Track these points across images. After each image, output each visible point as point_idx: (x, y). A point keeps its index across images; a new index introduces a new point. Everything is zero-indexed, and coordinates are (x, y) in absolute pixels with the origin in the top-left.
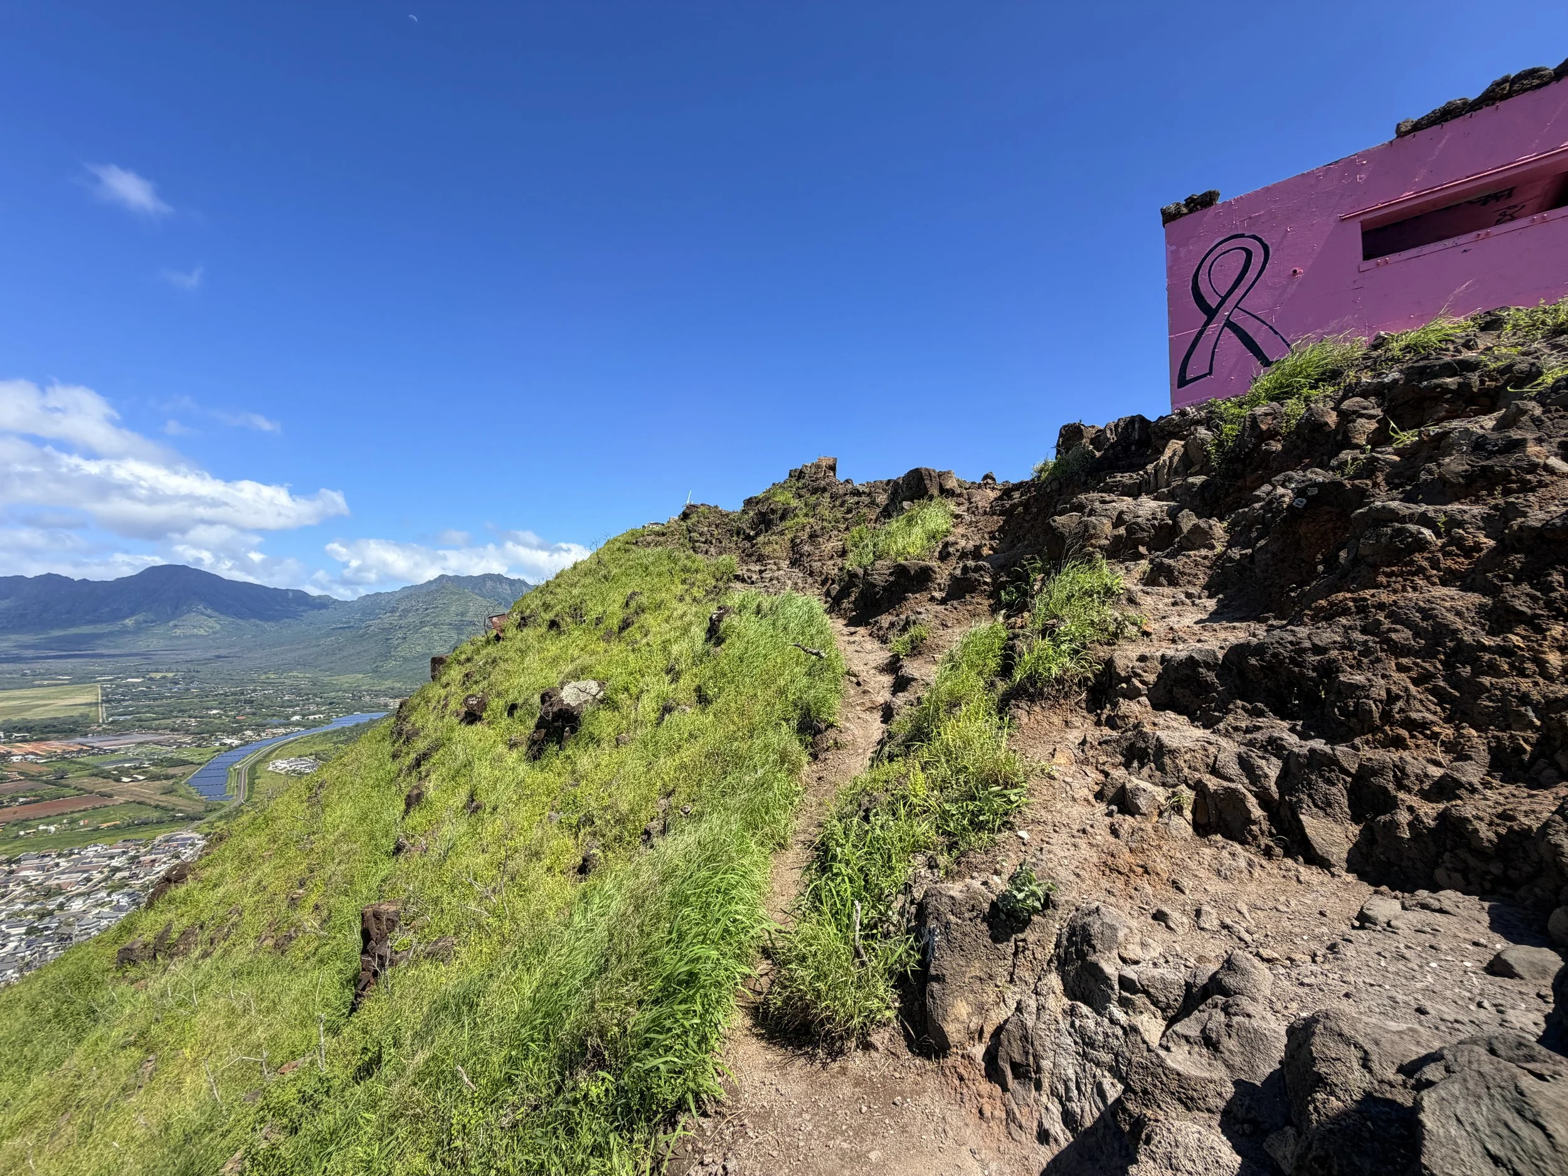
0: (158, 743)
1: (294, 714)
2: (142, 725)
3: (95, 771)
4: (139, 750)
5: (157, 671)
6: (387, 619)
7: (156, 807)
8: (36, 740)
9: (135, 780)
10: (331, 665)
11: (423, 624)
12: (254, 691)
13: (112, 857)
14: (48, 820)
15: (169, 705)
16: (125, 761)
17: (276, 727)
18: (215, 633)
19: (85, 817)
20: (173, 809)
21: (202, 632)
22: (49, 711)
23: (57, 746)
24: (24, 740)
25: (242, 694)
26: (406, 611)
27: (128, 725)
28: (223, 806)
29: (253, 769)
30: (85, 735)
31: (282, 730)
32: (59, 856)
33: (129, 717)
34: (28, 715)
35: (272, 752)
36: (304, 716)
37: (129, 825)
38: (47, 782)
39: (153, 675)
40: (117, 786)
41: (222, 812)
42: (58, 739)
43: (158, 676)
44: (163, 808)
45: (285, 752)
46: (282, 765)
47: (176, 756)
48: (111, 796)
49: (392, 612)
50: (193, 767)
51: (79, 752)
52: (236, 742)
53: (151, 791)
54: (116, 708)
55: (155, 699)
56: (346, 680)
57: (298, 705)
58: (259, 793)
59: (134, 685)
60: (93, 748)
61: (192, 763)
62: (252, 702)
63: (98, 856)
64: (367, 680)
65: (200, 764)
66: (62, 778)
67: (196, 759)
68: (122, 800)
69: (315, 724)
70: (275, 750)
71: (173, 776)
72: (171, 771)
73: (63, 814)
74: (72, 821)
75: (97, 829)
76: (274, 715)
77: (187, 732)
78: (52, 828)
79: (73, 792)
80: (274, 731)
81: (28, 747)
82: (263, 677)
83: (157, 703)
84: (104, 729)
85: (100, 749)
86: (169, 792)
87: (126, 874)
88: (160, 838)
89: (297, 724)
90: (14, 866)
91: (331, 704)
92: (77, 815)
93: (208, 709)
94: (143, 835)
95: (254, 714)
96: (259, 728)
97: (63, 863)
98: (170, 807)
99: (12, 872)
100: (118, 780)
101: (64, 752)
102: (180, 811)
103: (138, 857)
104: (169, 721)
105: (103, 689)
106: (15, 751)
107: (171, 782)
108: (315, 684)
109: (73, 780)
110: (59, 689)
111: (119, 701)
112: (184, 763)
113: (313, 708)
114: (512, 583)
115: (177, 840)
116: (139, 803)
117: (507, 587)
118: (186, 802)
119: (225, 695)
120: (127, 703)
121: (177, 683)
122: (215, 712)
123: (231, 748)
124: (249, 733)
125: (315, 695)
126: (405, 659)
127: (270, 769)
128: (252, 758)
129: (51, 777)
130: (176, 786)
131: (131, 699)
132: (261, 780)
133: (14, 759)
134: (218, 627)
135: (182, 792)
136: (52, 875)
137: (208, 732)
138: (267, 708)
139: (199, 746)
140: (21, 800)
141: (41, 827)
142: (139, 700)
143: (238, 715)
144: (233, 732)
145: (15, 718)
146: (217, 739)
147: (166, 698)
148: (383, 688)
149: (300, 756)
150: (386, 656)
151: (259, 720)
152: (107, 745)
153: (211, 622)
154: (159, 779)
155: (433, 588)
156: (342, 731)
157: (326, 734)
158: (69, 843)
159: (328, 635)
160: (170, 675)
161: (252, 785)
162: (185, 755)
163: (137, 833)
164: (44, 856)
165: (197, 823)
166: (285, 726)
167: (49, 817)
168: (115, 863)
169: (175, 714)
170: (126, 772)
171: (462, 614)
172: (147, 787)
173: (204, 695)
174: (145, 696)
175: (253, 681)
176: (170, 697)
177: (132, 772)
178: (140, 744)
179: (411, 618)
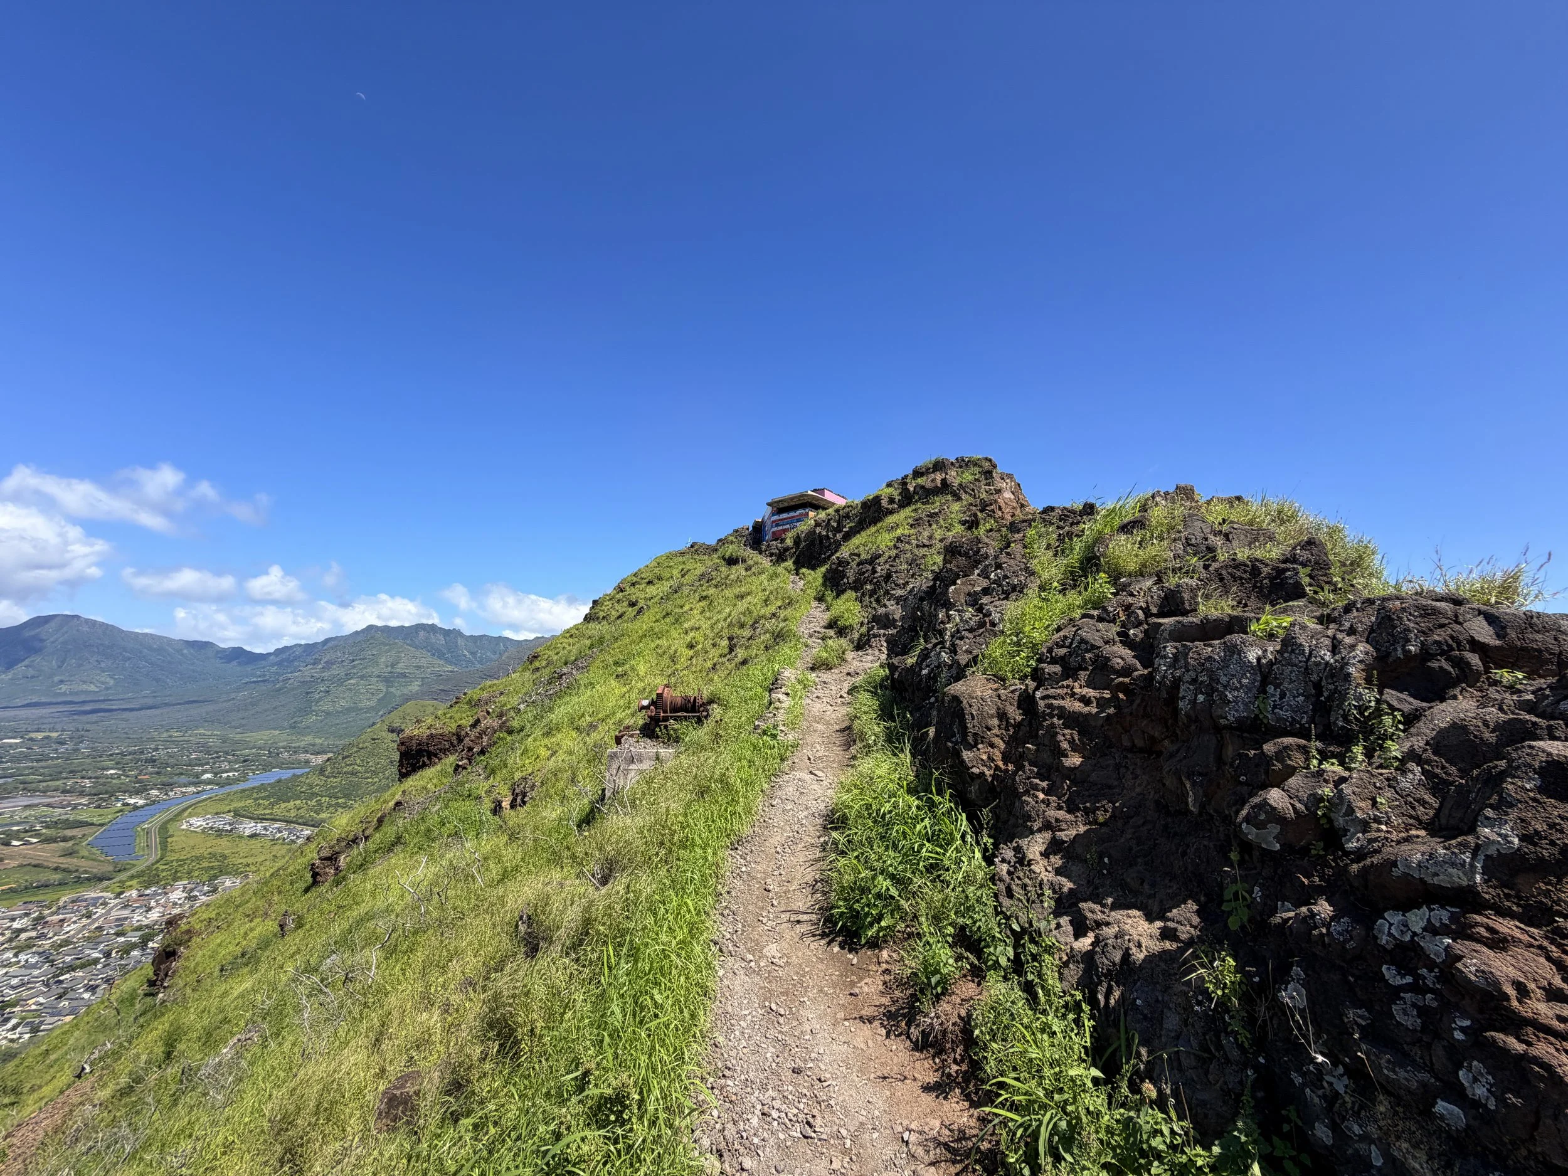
0: (48, 805)
1: (205, 772)
2: (27, 788)
4: (27, 813)
5: (38, 731)
6: (308, 672)
7: (56, 869)
9: (27, 843)
10: (244, 722)
11: (348, 676)
12: (156, 749)
13: (13, 920)
15: (56, 766)
16: (12, 824)
17: (185, 786)
18: (104, 690)
20: (77, 871)
21: (93, 688)
25: (142, 753)
26: (329, 664)
27: (9, 787)
28: (134, 865)
29: (163, 828)
31: (192, 789)
33: (10, 780)
35: (184, 810)
36: (216, 774)
37: (26, 888)
39: (33, 735)
40: (7, 850)
41: (133, 872)
43: (40, 736)
44: (64, 870)
45: (199, 810)
46: (198, 822)
47: (72, 818)
49: (314, 664)
50: (95, 829)
52: (141, 802)
53: (49, 854)
55: (38, 761)
56: (260, 737)
57: (208, 763)
58: (173, 851)
59: (11, 746)
61: (92, 824)
62: (154, 761)
64: (285, 737)
65: (102, 825)
67: (95, 820)
68: (15, 863)
69: (229, 782)
70: (187, 808)
71: (71, 838)
72: (69, 833)
76: (182, 774)
77: (82, 794)
80: (184, 790)
82: (165, 735)
83: (42, 764)
86: (70, 853)
87: (34, 934)
88: (64, 899)
89: (209, 782)
91: (245, 761)
93: (104, 769)
94: (46, 896)
95: (158, 773)
96: (166, 787)
98: (72, 868)
100: (8, 844)
102: (86, 872)
103: (44, 918)
104: (58, 783)
107: (70, 844)
108: (224, 742)
112: (83, 824)
113: (225, 765)
114: (447, 633)
115: (86, 900)
116: (35, 866)
117: (441, 638)
118: (90, 863)
119: (122, 754)
120: (5, 765)
121: (62, 743)
122: (112, 772)
123: (136, 808)
124: (154, 792)
125: (227, 753)
126: (328, 714)
127: (184, 827)
128: (160, 818)
130: (76, 848)
132: (174, 839)
134: (112, 682)
135: (84, 853)
137: (106, 793)
138: (172, 767)
139: (99, 807)
142: (19, 761)
143: (140, 774)
144: (137, 792)
146: (118, 800)
147: (52, 758)
148: (302, 744)
149: (217, 814)
150: (306, 711)
151: (165, 779)
153: (105, 677)
154: (55, 841)
155: (359, 638)
156: (263, 788)
157: (243, 791)
159: (238, 689)
160: (54, 735)
161: (164, 845)
162: (82, 817)
163: (37, 895)
165: (105, 883)
166: (195, 784)
168: (16, 925)
169: (64, 775)
170: (16, 836)
171: (393, 666)
172: (42, 850)
173: (97, 755)
174: (26, 757)
175: (153, 739)
176: (57, 758)
177: (22, 835)
178: (26, 807)
179: (335, 671)
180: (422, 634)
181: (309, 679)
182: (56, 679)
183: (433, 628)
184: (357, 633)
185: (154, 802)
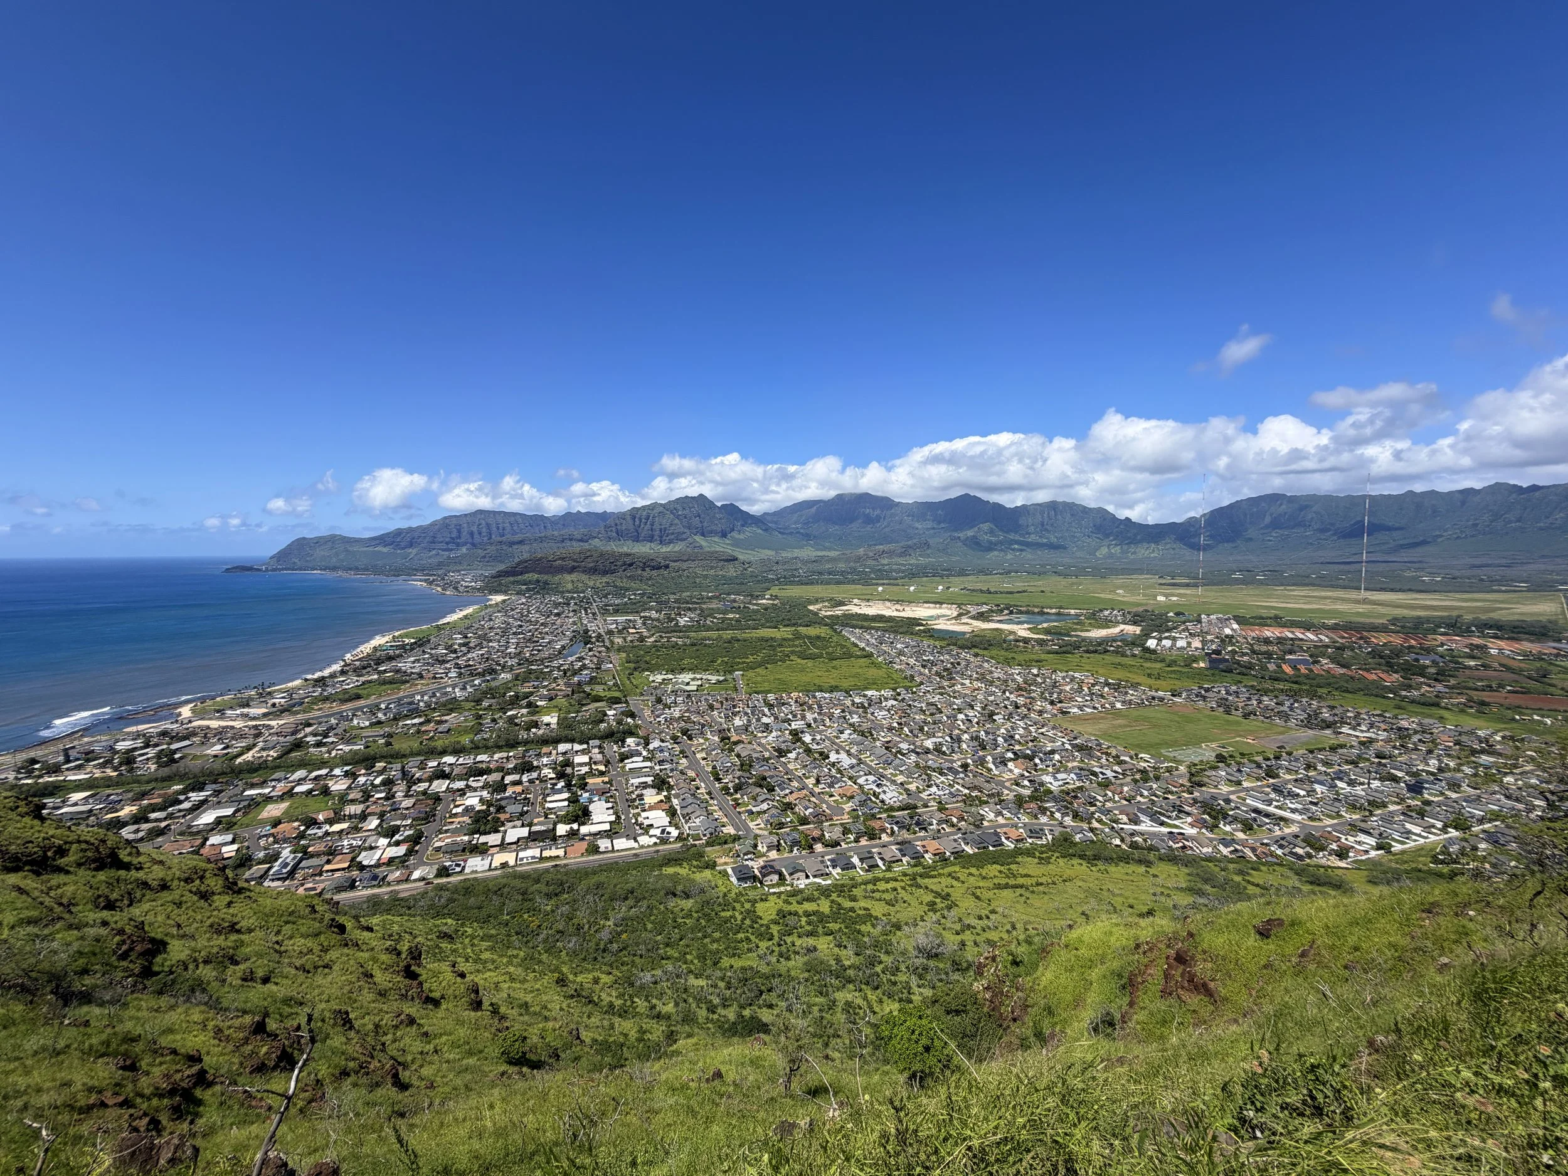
8: (1507, 639)
14: (1541, 712)
22: (1513, 614)
23: (1531, 647)
24: (1496, 637)
30: (1559, 641)
34: (1495, 615)
38: (1530, 678)
42: (1532, 641)
51: (1557, 655)
66: (1545, 677)
73: (1556, 711)
78: (1548, 721)
79: (1561, 692)
81: (1502, 643)
90: (1518, 744)
99: (1517, 749)
101: (1540, 653)
106: (1490, 645)
110: (1520, 594)
129: (1534, 674)
133: (1492, 651)
140: (1509, 688)
141: (1536, 717)
145: (1483, 617)
167: (1540, 709)
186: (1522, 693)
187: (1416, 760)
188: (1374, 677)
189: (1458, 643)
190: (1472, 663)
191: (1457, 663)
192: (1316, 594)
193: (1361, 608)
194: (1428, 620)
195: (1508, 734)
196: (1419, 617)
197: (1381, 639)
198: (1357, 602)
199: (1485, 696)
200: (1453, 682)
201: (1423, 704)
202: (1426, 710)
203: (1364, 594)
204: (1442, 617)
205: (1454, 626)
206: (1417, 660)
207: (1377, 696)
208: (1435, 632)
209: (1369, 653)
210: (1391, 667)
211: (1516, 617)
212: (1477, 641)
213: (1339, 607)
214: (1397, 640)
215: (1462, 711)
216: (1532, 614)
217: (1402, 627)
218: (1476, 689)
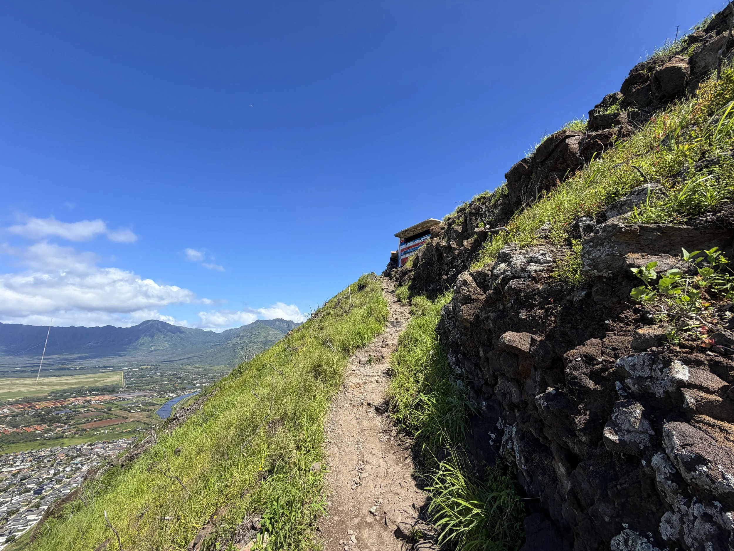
0: (145, 396)
1: (197, 383)
2: (139, 389)
3: (122, 408)
4: (138, 399)
5: (144, 365)
6: (235, 340)
7: (144, 423)
8: (100, 395)
9: (136, 412)
10: (212, 362)
11: (250, 342)
12: (181, 373)
13: (128, 444)
14: (104, 428)
15: (148, 380)
16: (132, 404)
17: (190, 389)
18: (167, 348)
19: (117, 427)
21: (162, 348)
23: (107, 397)
24: (96, 395)
25: (177, 374)
26: (243, 337)
27: (133, 388)
30: (117, 393)
31: (192, 390)
32: (109, 443)
33: (133, 385)
34: (97, 384)
36: (201, 384)
37: (134, 431)
38: (104, 412)
39: (142, 367)
40: (130, 414)
42: (108, 395)
43: (144, 367)
44: (147, 424)
47: (151, 401)
48: (127, 418)
49: (237, 337)
50: (158, 406)
51: (115, 400)
52: (175, 396)
53: (142, 416)
54: (129, 381)
55: (143, 377)
56: (217, 368)
57: (198, 379)
59: (135, 371)
60: (120, 398)
62: (180, 378)
63: (123, 443)
64: (226, 368)
65: (161, 405)
66: (110, 410)
67: (159, 403)
68: (131, 420)
71: (151, 410)
72: (150, 408)
73: (110, 426)
74: (114, 429)
75: (122, 432)
76: (189, 384)
77: (155, 392)
78: (106, 431)
79: (113, 416)
81: (97, 398)
82: (185, 367)
83: (144, 379)
84: (125, 390)
85: (123, 398)
86: (149, 417)
89: (199, 387)
90: (93, 447)
92: (115, 426)
93: (163, 381)
95: (181, 383)
96: (184, 389)
97: (111, 446)
98: (150, 423)
99: (92, 449)
100: (130, 412)
101: (110, 400)
104: (148, 387)
105: (124, 373)
106: (92, 399)
107: (150, 412)
108: (205, 370)
109: (113, 411)
110: (108, 373)
111: (130, 378)
112: (155, 404)
113: (205, 380)
114: (288, 322)
116: (138, 422)
117: (285, 324)
119: (170, 375)
120: (132, 379)
121: (151, 371)
122: (166, 382)
123: (173, 398)
124: (179, 391)
125: (205, 375)
129: (106, 410)
130: (151, 414)
131: (135, 377)
133: (92, 402)
134: (168, 346)
135: (154, 417)
136: (106, 451)
137: (163, 391)
138: (186, 381)
139: (160, 397)
140: (95, 419)
141: (102, 431)
142: (137, 378)
143: (175, 384)
144: (174, 391)
145: (93, 386)
146: (167, 394)
147: (147, 377)
150: (234, 357)
151: (183, 386)
152: (126, 397)
153: (166, 344)
154: (145, 411)
155: (254, 326)
158: (112, 438)
159: (211, 348)
160: (149, 367)
162: (155, 401)
164: (104, 443)
166: (194, 388)
169: (151, 383)
170: (133, 408)
171: (266, 337)
172: (141, 415)
173: (162, 375)
174: (139, 376)
175: (181, 369)
176: (149, 377)
177: (135, 408)
178: (138, 396)
179: (246, 340)
180: (277, 323)
181: (235, 343)
182: (151, 345)
183: (281, 320)
184: (253, 323)
185: (179, 396)
186: (100, 420)
187: (43, 473)
188: (32, 429)
189: (79, 401)
190: (83, 410)
191: (77, 411)
192: (9, 382)
193: (35, 388)
194: (68, 390)
195: (89, 443)
196: (65, 390)
197: (42, 405)
198: (33, 385)
199: (84, 426)
200: (72, 422)
201: (55, 439)
202: (56, 442)
203: (38, 380)
204: (75, 388)
205: (80, 392)
206: (58, 414)
207: (30, 441)
208: (70, 396)
209: (32, 416)
210: (43, 421)
211: (105, 384)
212: (88, 398)
213: (23, 389)
214: (50, 404)
215: (73, 437)
216: (110, 382)
217: (55, 396)
218: (82, 424)
